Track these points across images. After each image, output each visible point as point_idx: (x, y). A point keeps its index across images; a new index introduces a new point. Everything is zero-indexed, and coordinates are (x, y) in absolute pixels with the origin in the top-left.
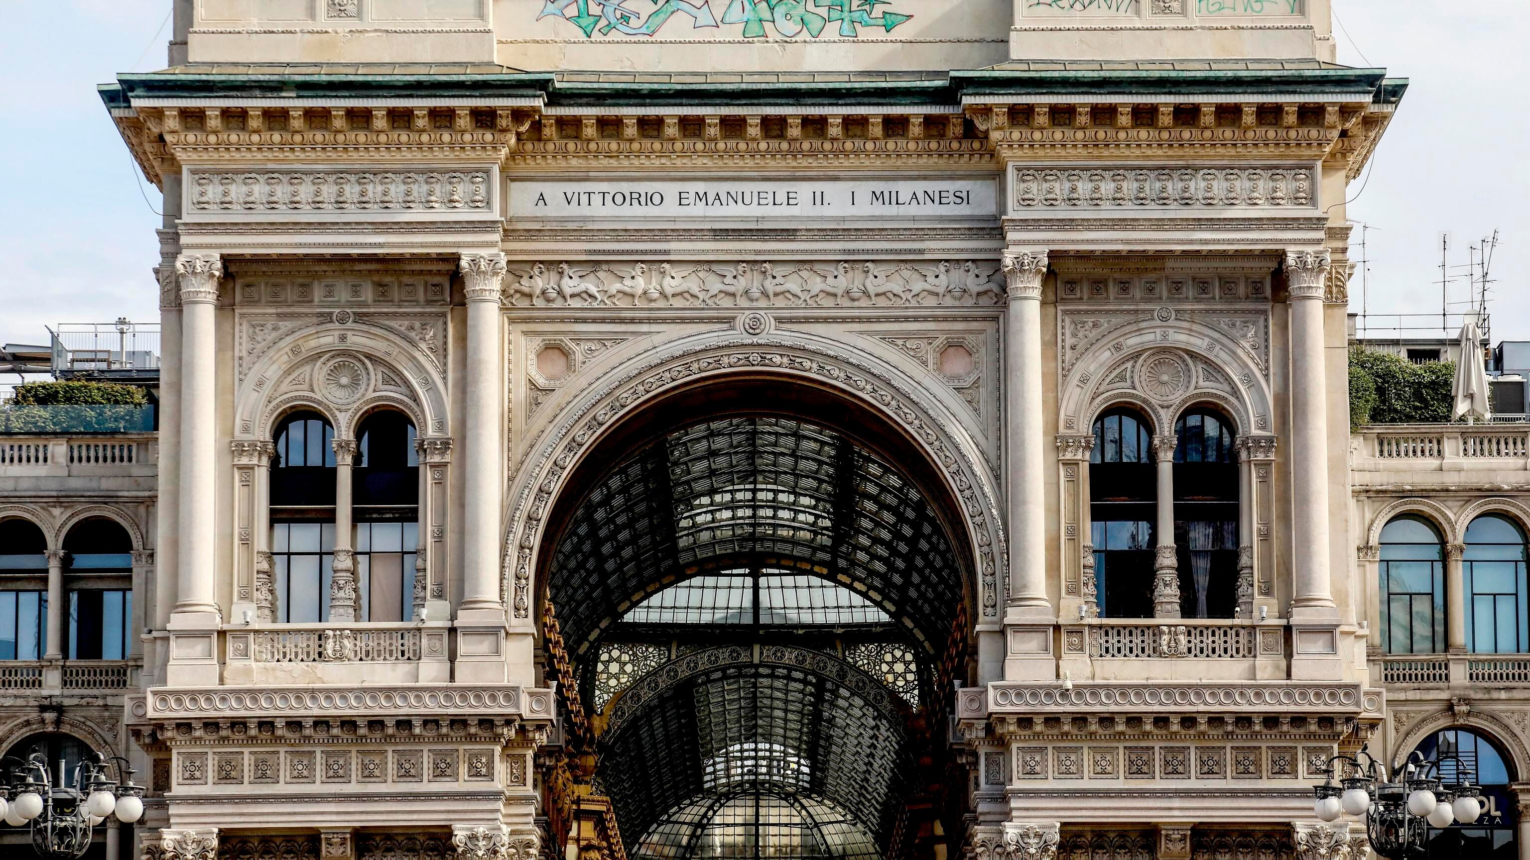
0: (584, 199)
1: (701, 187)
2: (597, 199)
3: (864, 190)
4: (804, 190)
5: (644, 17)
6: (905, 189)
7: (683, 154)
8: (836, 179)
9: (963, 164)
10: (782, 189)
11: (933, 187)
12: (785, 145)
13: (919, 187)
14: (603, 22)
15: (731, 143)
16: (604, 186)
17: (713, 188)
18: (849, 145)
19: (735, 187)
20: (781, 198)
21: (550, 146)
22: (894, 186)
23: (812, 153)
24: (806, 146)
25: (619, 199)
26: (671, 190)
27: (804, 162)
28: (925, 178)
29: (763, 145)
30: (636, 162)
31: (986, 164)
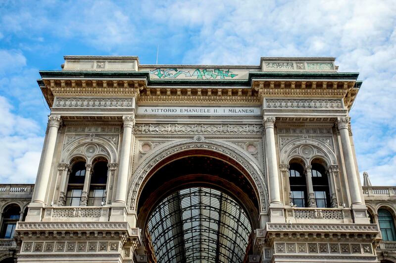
0: (157, 110)
1: (186, 108)
2: (160, 111)
3: (227, 109)
4: (212, 109)
5: (174, 74)
6: (237, 109)
7: (182, 100)
8: (220, 107)
9: (252, 103)
10: (206, 109)
11: (244, 109)
12: (207, 97)
13: (241, 109)
14: (164, 75)
15: (194, 97)
16: (162, 108)
17: (189, 109)
18: (223, 98)
19: (194, 108)
20: (206, 110)
21: (149, 97)
22: (234, 108)
23: (214, 100)
24: (212, 98)
25: (165, 111)
26: (178, 109)
27: (212, 102)
28: (242, 107)
29: (202, 98)
30: (170, 102)
31: (257, 103)
